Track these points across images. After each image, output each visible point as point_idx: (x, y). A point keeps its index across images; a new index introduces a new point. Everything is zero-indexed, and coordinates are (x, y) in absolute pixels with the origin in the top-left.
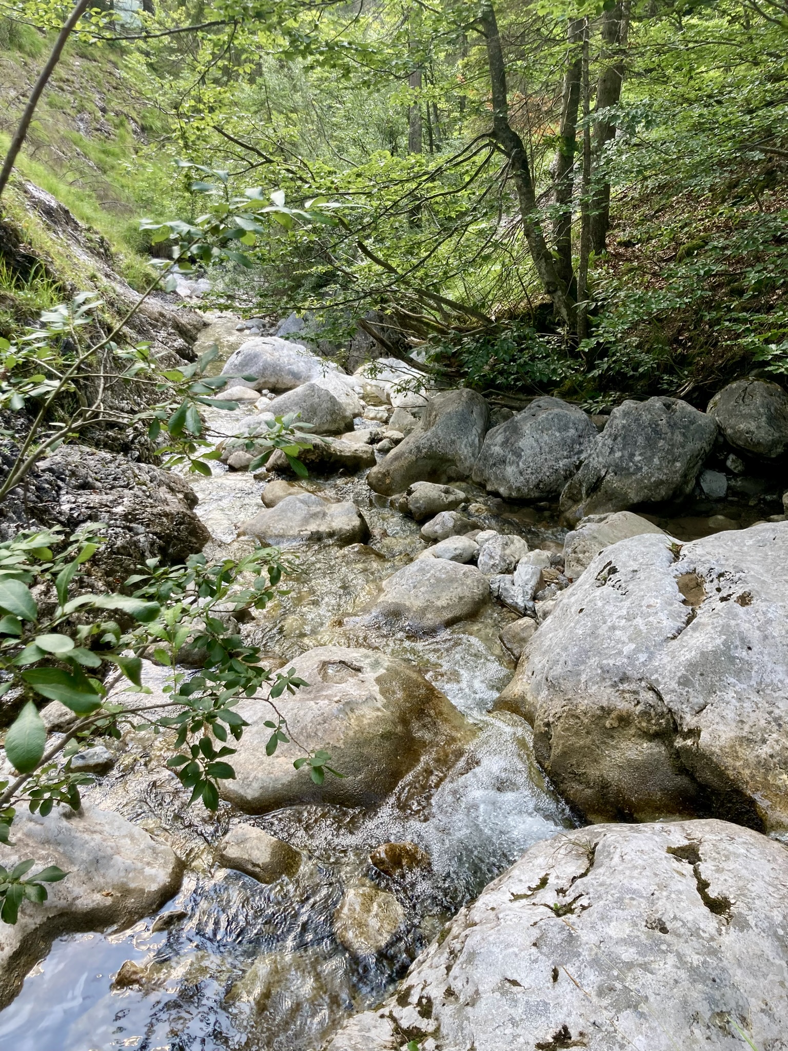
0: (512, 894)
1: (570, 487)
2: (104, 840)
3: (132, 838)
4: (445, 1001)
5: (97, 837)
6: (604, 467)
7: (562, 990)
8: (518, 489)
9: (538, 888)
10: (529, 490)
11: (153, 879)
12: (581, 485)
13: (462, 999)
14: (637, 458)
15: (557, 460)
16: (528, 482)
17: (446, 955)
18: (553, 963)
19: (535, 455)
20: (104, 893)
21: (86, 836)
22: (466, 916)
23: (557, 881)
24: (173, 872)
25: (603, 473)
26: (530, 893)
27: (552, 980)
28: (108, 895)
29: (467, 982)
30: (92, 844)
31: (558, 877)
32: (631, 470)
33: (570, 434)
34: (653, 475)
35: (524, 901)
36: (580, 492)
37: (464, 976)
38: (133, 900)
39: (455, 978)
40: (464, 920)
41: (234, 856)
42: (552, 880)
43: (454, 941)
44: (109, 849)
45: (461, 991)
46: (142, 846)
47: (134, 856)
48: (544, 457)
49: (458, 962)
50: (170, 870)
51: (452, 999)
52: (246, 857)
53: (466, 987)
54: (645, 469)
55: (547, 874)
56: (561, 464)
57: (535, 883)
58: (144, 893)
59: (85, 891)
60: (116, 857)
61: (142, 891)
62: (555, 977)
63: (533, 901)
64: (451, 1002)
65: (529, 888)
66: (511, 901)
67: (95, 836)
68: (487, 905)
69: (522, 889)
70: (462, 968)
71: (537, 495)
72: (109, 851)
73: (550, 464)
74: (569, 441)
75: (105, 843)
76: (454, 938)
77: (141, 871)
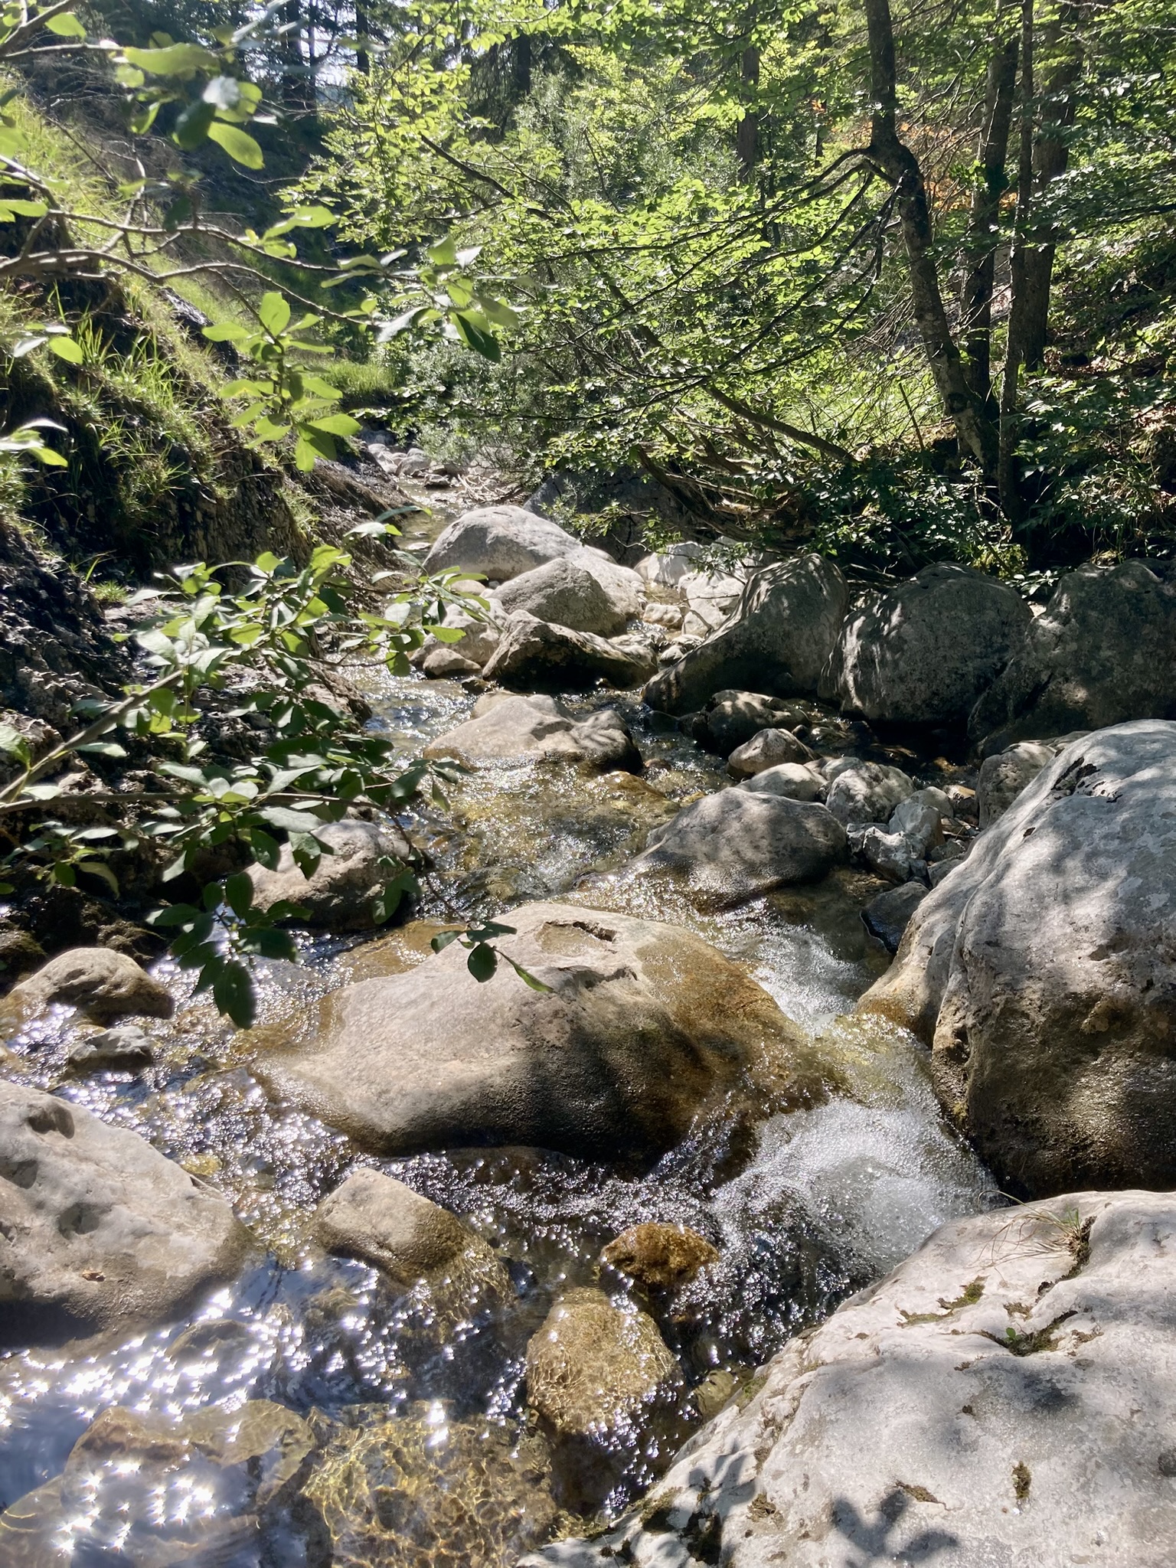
0: (904, 1313)
1: (985, 702)
2: (100, 1176)
3: (157, 1178)
4: (752, 1526)
5: (88, 1169)
6: (1047, 667)
7: (1040, 1517)
8: (896, 707)
9: (961, 1303)
10: (916, 708)
11: (183, 1254)
12: (1006, 697)
13: (792, 1525)
14: (1106, 653)
15: (964, 660)
16: (913, 693)
17: (755, 1428)
18: (1015, 1454)
19: (927, 650)
20: (86, 1273)
21: (67, 1164)
22: (801, 1352)
23: (1002, 1291)
24: (224, 1246)
25: (1044, 677)
26: (945, 1312)
27: (1013, 1493)
28: (93, 1277)
29: (806, 1485)
30: (76, 1179)
31: (1004, 1284)
32: (1094, 673)
33: (987, 619)
34: (1131, 682)
35: (931, 1327)
36: (1003, 707)
37: (797, 1472)
38: (140, 1292)
39: (777, 1475)
40: (796, 1361)
41: (344, 1226)
42: (990, 1289)
43: (775, 1400)
44: (107, 1192)
45: (790, 1505)
46: (172, 1195)
47: (154, 1211)
48: (941, 653)
49: (784, 1439)
50: (219, 1242)
51: (769, 1521)
52: (368, 1229)
53: (803, 1495)
54: (1118, 672)
55: (979, 1279)
56: (970, 666)
57: (956, 1293)
58: (162, 1280)
59: (49, 1265)
60: (121, 1209)
61: (160, 1275)
62: (1023, 1486)
63: (952, 1327)
64: (766, 1528)
65: (943, 1304)
66: (900, 1325)
67: (84, 1166)
68: (849, 1330)
69: (928, 1305)
70: (792, 1453)
71: (927, 716)
72: (107, 1197)
73: (951, 665)
74: (985, 630)
75: (101, 1181)
76: (775, 1394)
77: (163, 1239)
